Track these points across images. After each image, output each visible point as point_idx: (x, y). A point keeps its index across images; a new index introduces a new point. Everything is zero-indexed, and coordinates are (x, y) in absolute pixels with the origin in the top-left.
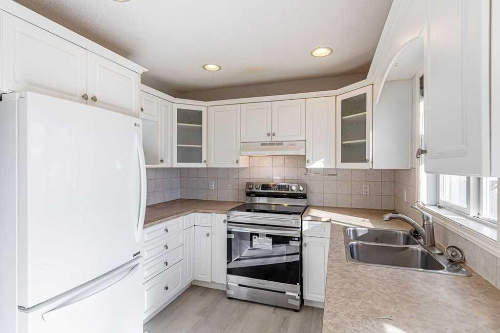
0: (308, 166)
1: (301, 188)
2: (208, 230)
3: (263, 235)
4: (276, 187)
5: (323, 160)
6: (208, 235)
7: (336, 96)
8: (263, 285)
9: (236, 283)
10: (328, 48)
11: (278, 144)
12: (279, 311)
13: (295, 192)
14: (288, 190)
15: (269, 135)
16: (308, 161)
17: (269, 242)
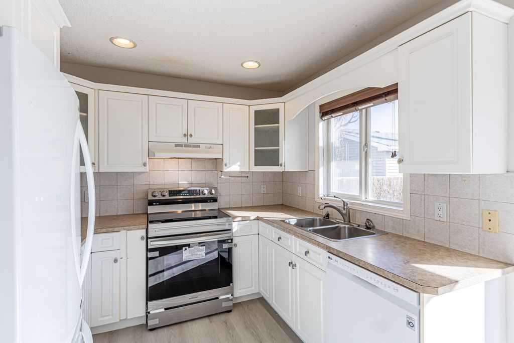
0: (226, 170)
1: (214, 191)
2: (115, 255)
3: (195, 244)
4: (186, 192)
5: (239, 163)
6: (116, 261)
7: (249, 106)
8: (196, 299)
9: (162, 308)
10: (256, 62)
11: (194, 146)
12: (215, 318)
13: (207, 196)
14: (200, 195)
15: (185, 135)
16: (226, 165)
17: (202, 250)
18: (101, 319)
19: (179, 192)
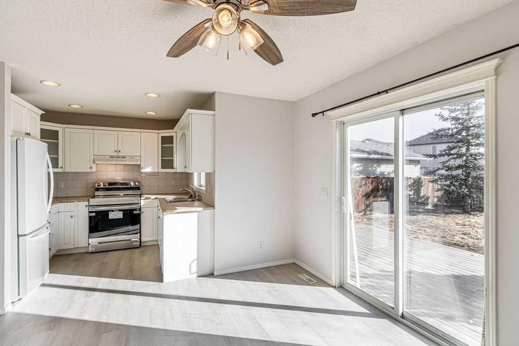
0: (142, 171)
1: (137, 184)
2: (72, 214)
3: (116, 210)
4: (120, 184)
5: (150, 167)
6: (72, 217)
7: (158, 133)
9: (97, 242)
11: (122, 157)
13: (133, 186)
14: (128, 185)
15: (116, 151)
16: (142, 168)
17: (121, 214)
18: (64, 246)
19: (115, 184)
